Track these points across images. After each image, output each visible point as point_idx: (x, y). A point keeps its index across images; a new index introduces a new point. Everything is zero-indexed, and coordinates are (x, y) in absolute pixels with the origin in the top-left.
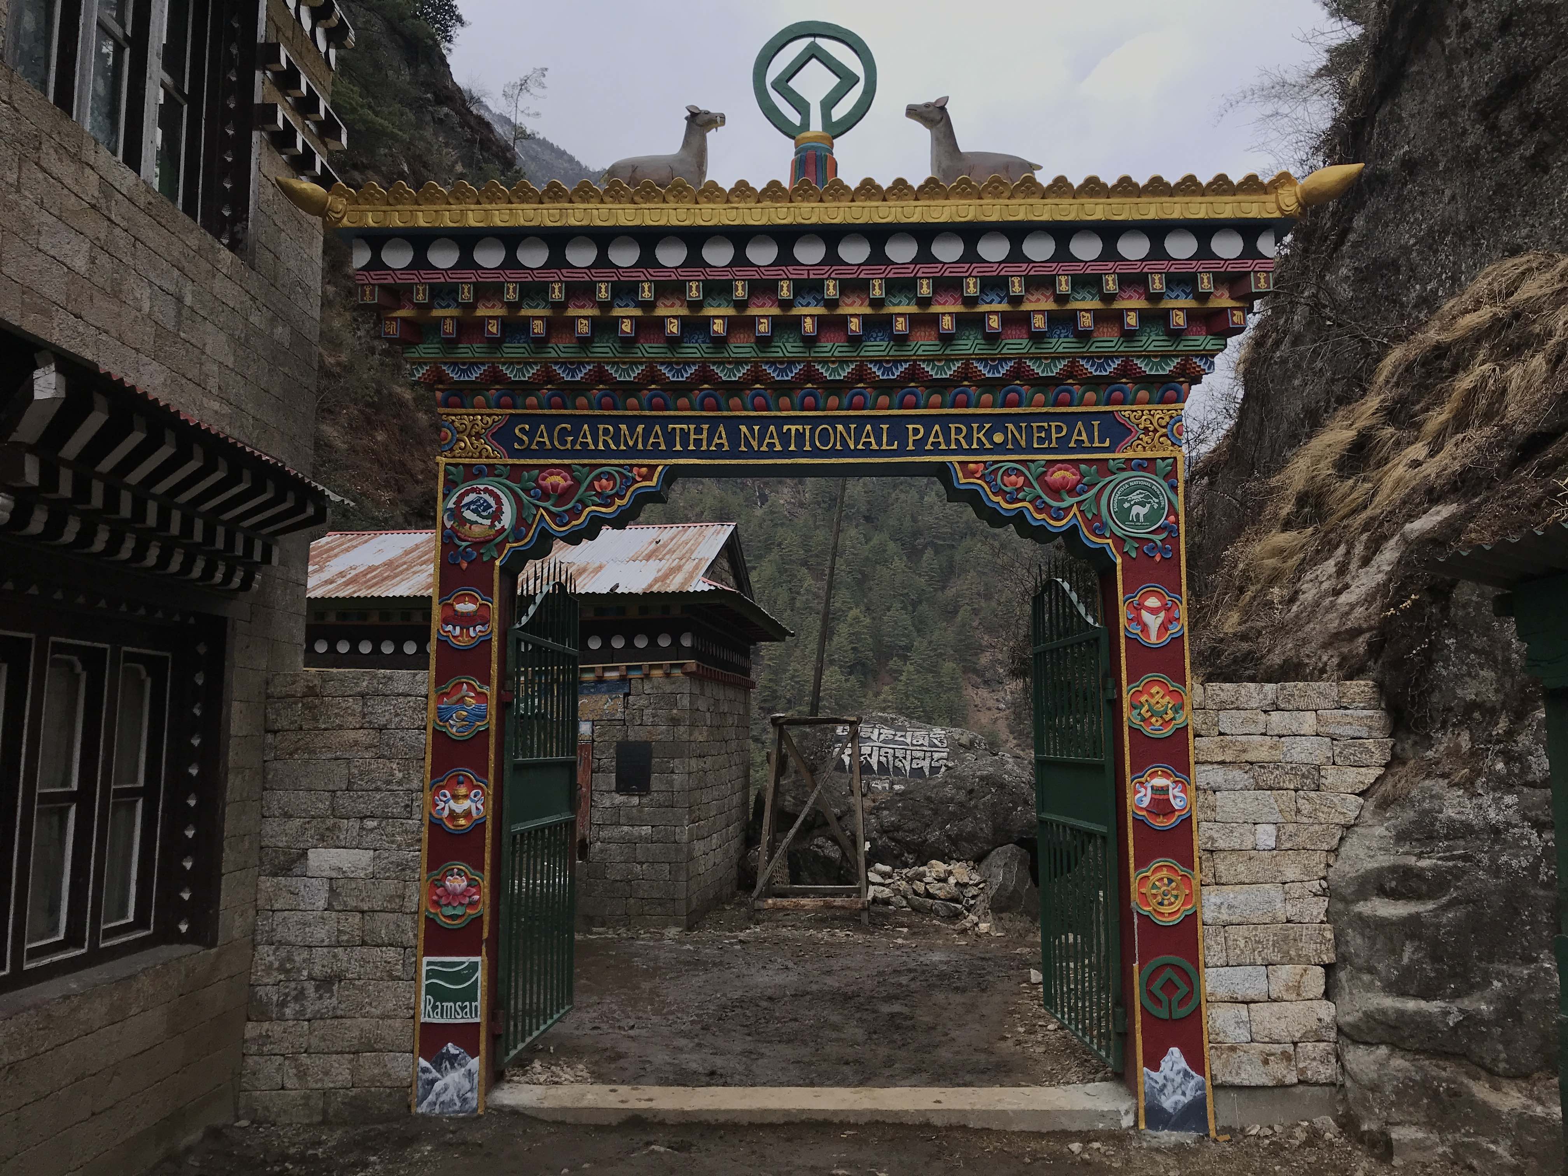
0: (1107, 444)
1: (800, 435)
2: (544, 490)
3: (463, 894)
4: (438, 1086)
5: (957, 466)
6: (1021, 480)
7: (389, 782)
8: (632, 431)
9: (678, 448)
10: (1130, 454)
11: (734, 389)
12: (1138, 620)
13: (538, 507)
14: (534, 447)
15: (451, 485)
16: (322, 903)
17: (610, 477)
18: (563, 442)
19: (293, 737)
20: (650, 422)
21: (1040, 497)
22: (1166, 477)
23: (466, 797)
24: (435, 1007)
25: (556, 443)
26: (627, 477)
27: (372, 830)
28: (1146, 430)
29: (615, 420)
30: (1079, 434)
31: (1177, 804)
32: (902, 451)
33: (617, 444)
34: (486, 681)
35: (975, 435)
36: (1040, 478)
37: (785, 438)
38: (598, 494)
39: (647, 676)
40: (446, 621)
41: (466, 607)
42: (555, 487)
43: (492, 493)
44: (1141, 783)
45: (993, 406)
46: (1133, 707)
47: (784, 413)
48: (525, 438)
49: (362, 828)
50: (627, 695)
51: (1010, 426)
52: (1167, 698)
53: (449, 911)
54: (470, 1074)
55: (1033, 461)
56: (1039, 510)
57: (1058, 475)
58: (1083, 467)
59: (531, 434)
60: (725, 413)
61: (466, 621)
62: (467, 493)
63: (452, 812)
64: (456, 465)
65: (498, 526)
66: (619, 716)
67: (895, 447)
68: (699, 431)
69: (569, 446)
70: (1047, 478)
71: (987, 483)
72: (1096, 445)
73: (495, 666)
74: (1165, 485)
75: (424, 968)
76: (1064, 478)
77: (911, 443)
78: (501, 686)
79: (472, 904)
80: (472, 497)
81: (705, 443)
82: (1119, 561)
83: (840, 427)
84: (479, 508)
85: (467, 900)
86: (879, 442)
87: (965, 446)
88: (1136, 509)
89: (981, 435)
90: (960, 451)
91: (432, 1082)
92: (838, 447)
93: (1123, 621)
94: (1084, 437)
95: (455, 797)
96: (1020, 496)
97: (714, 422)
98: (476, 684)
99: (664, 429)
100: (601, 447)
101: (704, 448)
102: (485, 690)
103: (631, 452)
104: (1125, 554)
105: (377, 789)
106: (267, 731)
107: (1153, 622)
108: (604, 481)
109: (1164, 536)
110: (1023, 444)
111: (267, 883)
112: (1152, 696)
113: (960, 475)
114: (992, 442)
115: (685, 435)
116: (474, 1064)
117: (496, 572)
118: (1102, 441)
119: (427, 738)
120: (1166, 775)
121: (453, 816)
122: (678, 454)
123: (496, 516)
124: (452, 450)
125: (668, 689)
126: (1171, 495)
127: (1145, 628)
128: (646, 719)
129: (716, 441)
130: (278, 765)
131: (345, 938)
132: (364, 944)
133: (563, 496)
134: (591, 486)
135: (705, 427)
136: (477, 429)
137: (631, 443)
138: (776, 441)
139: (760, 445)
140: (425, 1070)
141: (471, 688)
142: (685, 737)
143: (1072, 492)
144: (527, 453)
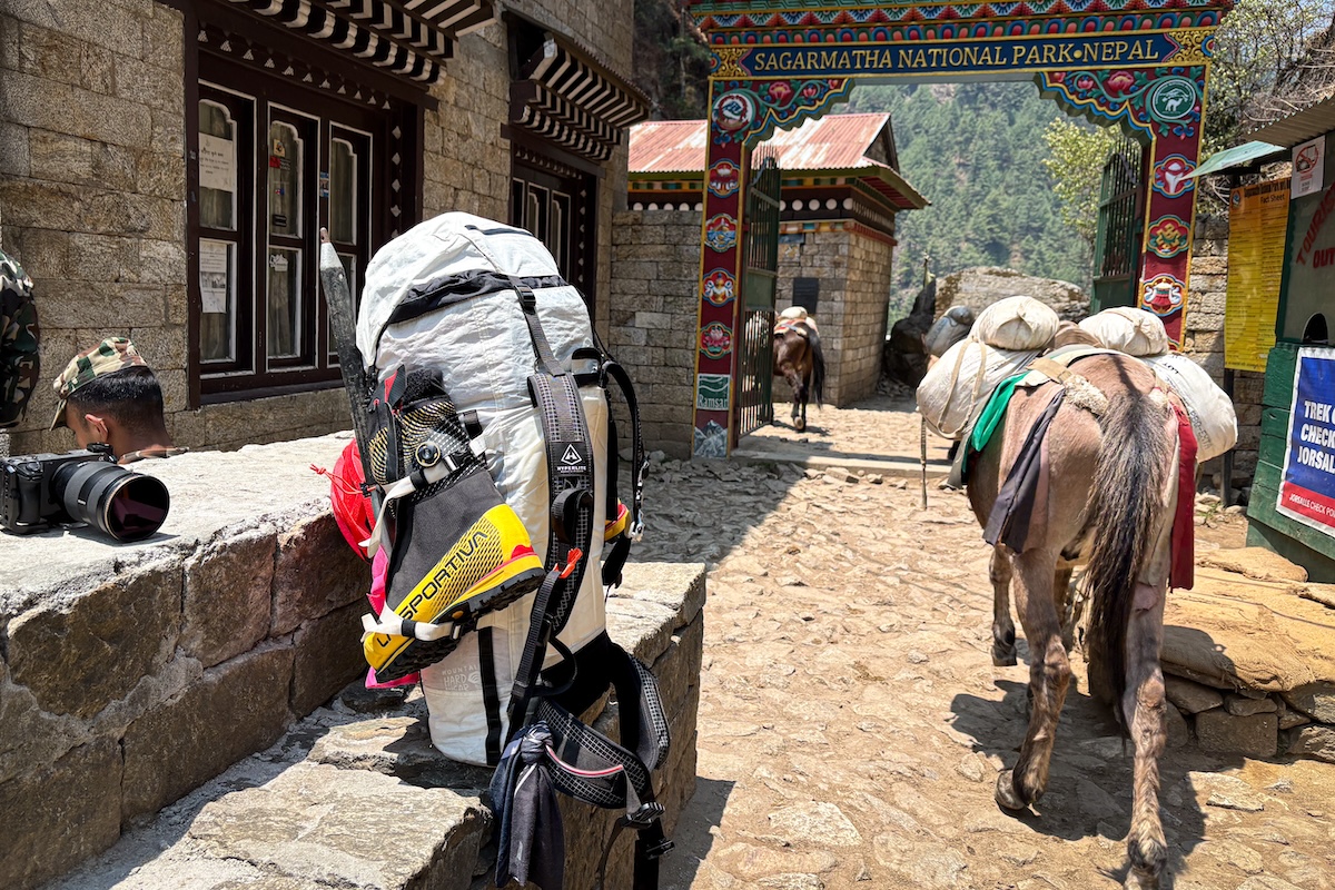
0: (1156, 56)
1: (939, 56)
2: (773, 96)
3: (720, 341)
4: (705, 443)
5: (1046, 75)
6: (1091, 83)
7: (680, 276)
8: (829, 56)
9: (858, 66)
10: (1172, 63)
11: (897, 26)
12: (1163, 179)
13: (768, 108)
14: (767, 68)
15: (716, 94)
16: (643, 343)
17: (814, 87)
18: (785, 65)
19: (627, 248)
20: (841, 49)
21: (1102, 95)
22: (1196, 80)
23: (723, 285)
24: (704, 401)
25: (781, 65)
26: (824, 87)
27: (670, 303)
28: (1186, 46)
29: (819, 49)
30: (1137, 50)
31: (1173, 300)
32: (1009, 66)
33: (820, 65)
34: (735, 216)
35: (1062, 52)
36: (1105, 82)
37: (929, 58)
38: (806, 98)
39: (818, 232)
40: (712, 180)
41: (724, 172)
42: (779, 94)
43: (741, 99)
44: (1150, 287)
45: (1076, 31)
46: (1151, 237)
47: (930, 41)
48: (762, 63)
49: (665, 302)
50: (802, 245)
51: (1087, 45)
52: (1176, 232)
53: (713, 349)
54: (722, 437)
55: (1101, 70)
56: (1101, 105)
57: (1118, 79)
58: (1136, 73)
59: (766, 60)
60: (891, 42)
61: (725, 180)
62: (726, 99)
63: (714, 293)
64: (720, 81)
65: (744, 120)
66: (796, 259)
67: (1004, 62)
68: (872, 55)
69: (789, 67)
70: (1110, 82)
71: (1067, 86)
72: (1148, 57)
73: (740, 208)
74: (1195, 85)
75: (699, 380)
76: (1121, 81)
77: (1015, 59)
78: (744, 221)
79: (726, 347)
80: (729, 101)
81: (876, 63)
82: (1154, 138)
83: (967, 49)
84: (733, 108)
85: (722, 344)
86: (993, 60)
87: (1054, 60)
88: (1172, 102)
89: (1065, 52)
90: (1050, 64)
91: (702, 440)
92: (965, 63)
93: (1151, 181)
94: (1140, 52)
95: (717, 285)
96: (1089, 95)
97: (882, 48)
98: (729, 218)
99: (850, 54)
100: (809, 67)
101: (875, 66)
102: (735, 222)
103: (829, 70)
104: (1159, 135)
105: (674, 280)
106: (613, 245)
107: (1172, 180)
108: (810, 90)
109: (1187, 122)
110: (1095, 58)
111: (614, 330)
112: (1165, 230)
113: (1048, 81)
114: (1072, 57)
115: (863, 58)
116: (724, 432)
117: (743, 149)
118: (1152, 54)
119: (701, 251)
120: (1168, 282)
121: (715, 296)
122: (858, 71)
123: (743, 114)
124: (717, 72)
125: (832, 241)
126: (1199, 93)
127: (1167, 186)
128: (817, 263)
129: (883, 61)
130: (619, 264)
131: (656, 361)
132: (666, 365)
133: (785, 100)
134: (802, 94)
135: (877, 52)
136: (733, 57)
137: (828, 64)
138: (923, 60)
139: (912, 63)
140: (699, 434)
141: (727, 221)
142: (843, 276)
143: (1127, 91)
144: (763, 73)
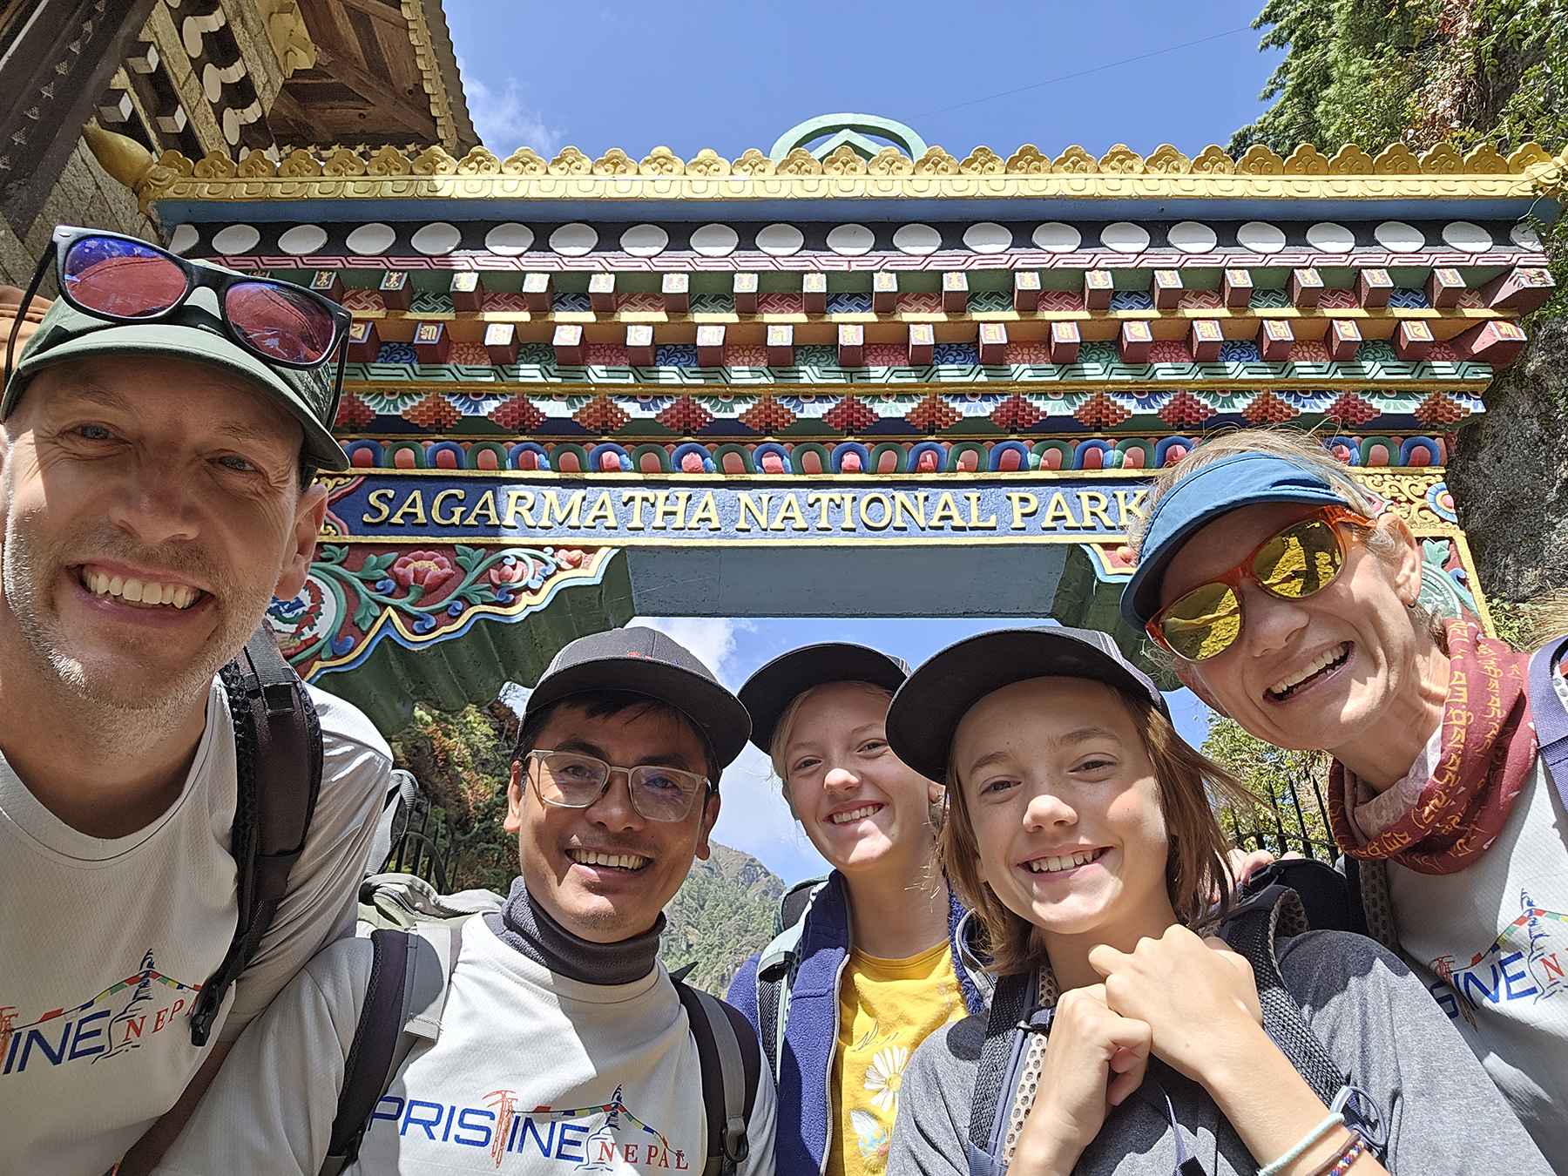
1: (838, 505)
2: (401, 581)
5: (1098, 549)
8: (564, 500)
11: (732, 441)
13: (383, 606)
14: (396, 519)
17: (518, 562)
18: (447, 515)
20: (594, 487)
22: (1444, 566)
25: (436, 514)
26: (546, 564)
28: (1395, 501)
29: (538, 483)
32: (1008, 528)
33: (537, 518)
35: (1123, 507)
37: (811, 511)
38: (493, 587)
42: (419, 576)
43: (308, 586)
45: (1145, 465)
47: (811, 478)
48: (385, 508)
59: (396, 503)
60: (716, 477)
65: (307, 633)
67: (992, 523)
68: (672, 502)
69: (456, 519)
74: (1446, 575)
77: (1018, 519)
81: (680, 516)
83: (902, 497)
84: (282, 606)
86: (966, 517)
87: (1109, 523)
89: (1131, 506)
90: (1100, 528)
92: (899, 522)
97: (697, 490)
100: (509, 519)
101: (679, 524)
108: (506, 569)
113: (1106, 562)
115: (649, 506)
122: (636, 532)
123: (309, 619)
126: (1460, 591)
129: (700, 514)
134: (484, 577)
135: (682, 496)
137: (559, 517)
138: (797, 513)
139: (771, 519)
144: (383, 527)
